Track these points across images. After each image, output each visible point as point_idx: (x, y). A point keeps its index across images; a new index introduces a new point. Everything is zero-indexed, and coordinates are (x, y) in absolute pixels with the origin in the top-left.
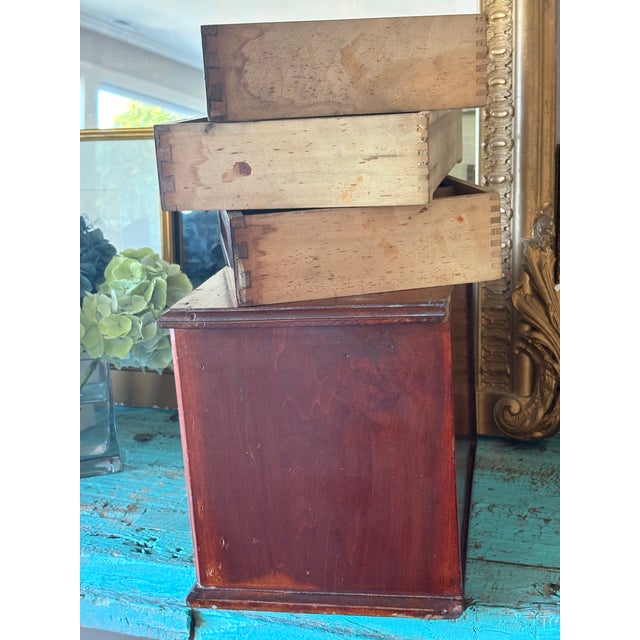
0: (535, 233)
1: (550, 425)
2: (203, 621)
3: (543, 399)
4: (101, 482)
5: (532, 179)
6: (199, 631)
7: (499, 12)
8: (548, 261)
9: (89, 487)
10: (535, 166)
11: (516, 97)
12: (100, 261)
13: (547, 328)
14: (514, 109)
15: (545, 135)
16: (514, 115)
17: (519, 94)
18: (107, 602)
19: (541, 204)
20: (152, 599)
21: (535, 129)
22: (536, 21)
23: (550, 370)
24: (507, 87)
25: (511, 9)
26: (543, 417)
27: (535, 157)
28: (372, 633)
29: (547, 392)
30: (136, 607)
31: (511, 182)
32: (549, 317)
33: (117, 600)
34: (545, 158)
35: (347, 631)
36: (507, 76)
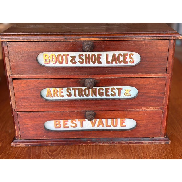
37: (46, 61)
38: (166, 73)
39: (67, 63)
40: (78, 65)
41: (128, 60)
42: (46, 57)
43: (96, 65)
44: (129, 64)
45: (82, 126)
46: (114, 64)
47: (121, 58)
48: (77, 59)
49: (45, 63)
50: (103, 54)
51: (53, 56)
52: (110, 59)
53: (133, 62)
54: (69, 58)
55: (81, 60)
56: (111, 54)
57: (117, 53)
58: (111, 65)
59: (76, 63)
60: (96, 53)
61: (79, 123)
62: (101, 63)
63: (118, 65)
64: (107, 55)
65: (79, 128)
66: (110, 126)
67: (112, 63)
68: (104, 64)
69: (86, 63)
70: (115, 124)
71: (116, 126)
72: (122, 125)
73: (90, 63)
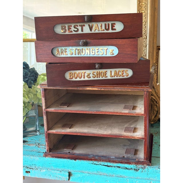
0: (152, 70)
1: (155, 120)
2: (72, 175)
3: (154, 114)
4: (35, 138)
5: (151, 56)
6: (71, 177)
7: (143, 11)
8: (155, 77)
9: (32, 139)
10: (152, 52)
11: (147, 34)
12: (35, 76)
13: (155, 95)
14: (147, 37)
15: (154, 44)
16: (146, 38)
17: (148, 33)
18: (44, 171)
19: (153, 62)
20: (57, 169)
21: (152, 42)
22: (153, 14)
23: (155, 106)
24: (145, 31)
25: (146, 10)
26: (154, 118)
27: (152, 50)
28: (120, 176)
29: (155, 112)
30: (53, 171)
31: (145, 56)
32: (155, 92)
33: (47, 170)
34: (154, 50)
35: (113, 176)
36: (144, 28)
37: (70, 77)
38: (149, 82)
39: (84, 78)
40: (92, 79)
41: (125, 74)
42: (70, 74)
43: (104, 78)
44: (125, 77)
46: (116, 78)
47: (120, 73)
48: (91, 75)
49: (70, 79)
50: (109, 71)
51: (75, 73)
52: (113, 74)
53: (128, 76)
54: (86, 75)
55: (94, 76)
56: (113, 71)
57: (117, 70)
58: (113, 78)
59: (90, 77)
60: (103, 71)
61: (80, 28)
62: (107, 77)
63: (118, 78)
64: (111, 72)
65: (80, 32)
66: (104, 30)
67: (114, 77)
68: (109, 78)
69: (97, 78)
70: (107, 28)
71: (108, 29)
72: (112, 29)
73: (99, 77)
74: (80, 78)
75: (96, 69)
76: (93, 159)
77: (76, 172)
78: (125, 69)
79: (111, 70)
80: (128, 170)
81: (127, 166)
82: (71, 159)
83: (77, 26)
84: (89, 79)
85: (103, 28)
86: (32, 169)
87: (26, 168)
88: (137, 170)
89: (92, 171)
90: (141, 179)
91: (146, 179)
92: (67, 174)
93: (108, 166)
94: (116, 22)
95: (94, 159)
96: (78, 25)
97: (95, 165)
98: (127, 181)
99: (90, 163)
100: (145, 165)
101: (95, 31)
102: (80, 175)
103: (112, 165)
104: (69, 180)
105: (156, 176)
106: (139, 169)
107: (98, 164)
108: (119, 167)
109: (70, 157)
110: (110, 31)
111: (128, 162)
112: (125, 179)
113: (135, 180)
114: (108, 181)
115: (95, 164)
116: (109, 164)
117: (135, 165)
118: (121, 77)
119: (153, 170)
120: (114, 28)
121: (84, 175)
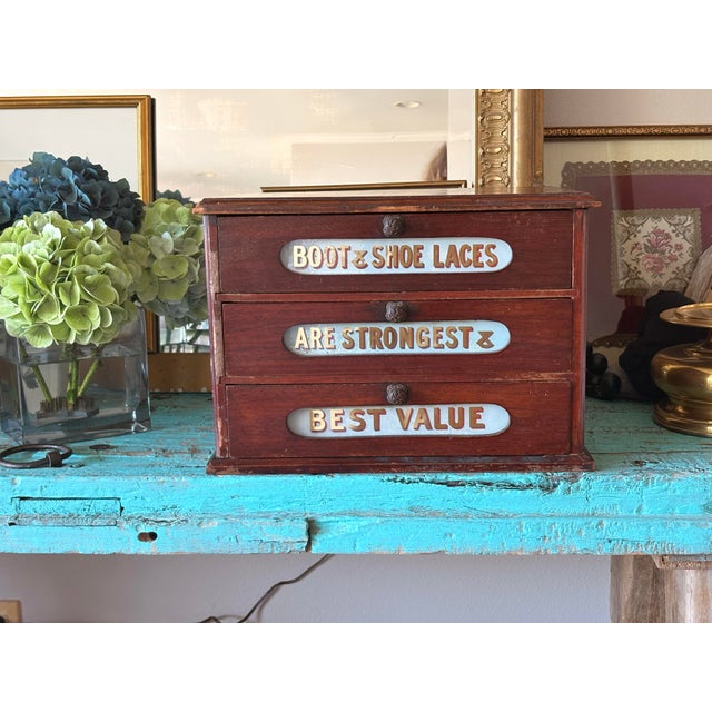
2: (320, 529)
6: (317, 538)
18: (214, 523)
20: (262, 514)
30: (247, 523)
33: (225, 519)
37: (299, 262)
39: (345, 267)
40: (371, 270)
41: (484, 258)
42: (299, 252)
43: (412, 270)
44: (487, 269)
45: (377, 427)
46: (453, 269)
47: (469, 255)
49: (297, 268)
50: (428, 245)
51: (314, 250)
52: (443, 258)
53: (495, 265)
54: (352, 257)
55: (378, 261)
56: (445, 244)
57: (459, 243)
58: (445, 270)
59: (366, 266)
60: (411, 243)
61: (369, 420)
62: (423, 266)
63: (462, 270)
64: (437, 248)
65: (369, 432)
66: (445, 427)
67: (448, 267)
68: (430, 269)
69: (390, 267)
70: (457, 421)
71: (460, 426)
72: (474, 425)
73: (397, 267)
74: (331, 268)
75: (383, 236)
76: (392, 466)
77: (333, 518)
78: (486, 242)
79: (437, 241)
80: (519, 492)
81: (515, 477)
82: (314, 474)
83: (363, 414)
84: (363, 272)
85: (445, 420)
86: (164, 524)
87: (141, 523)
88: (548, 489)
89: (391, 508)
90: (567, 517)
91: (582, 516)
92: (304, 526)
93: (449, 484)
94: (484, 406)
95: (396, 467)
96: (365, 409)
97: (405, 485)
98: (521, 527)
99: (386, 478)
100: (576, 468)
101: (417, 429)
102: (349, 527)
103: (465, 478)
104: (308, 547)
105: (616, 501)
106: (555, 486)
107: (412, 478)
108: (489, 484)
109: (308, 467)
110: (467, 431)
111: (520, 466)
112: (513, 521)
113: (548, 521)
114: (454, 535)
115: (402, 481)
116: (453, 477)
117: (539, 474)
118: (472, 269)
119: (605, 483)
120: (478, 421)
121: (364, 522)
